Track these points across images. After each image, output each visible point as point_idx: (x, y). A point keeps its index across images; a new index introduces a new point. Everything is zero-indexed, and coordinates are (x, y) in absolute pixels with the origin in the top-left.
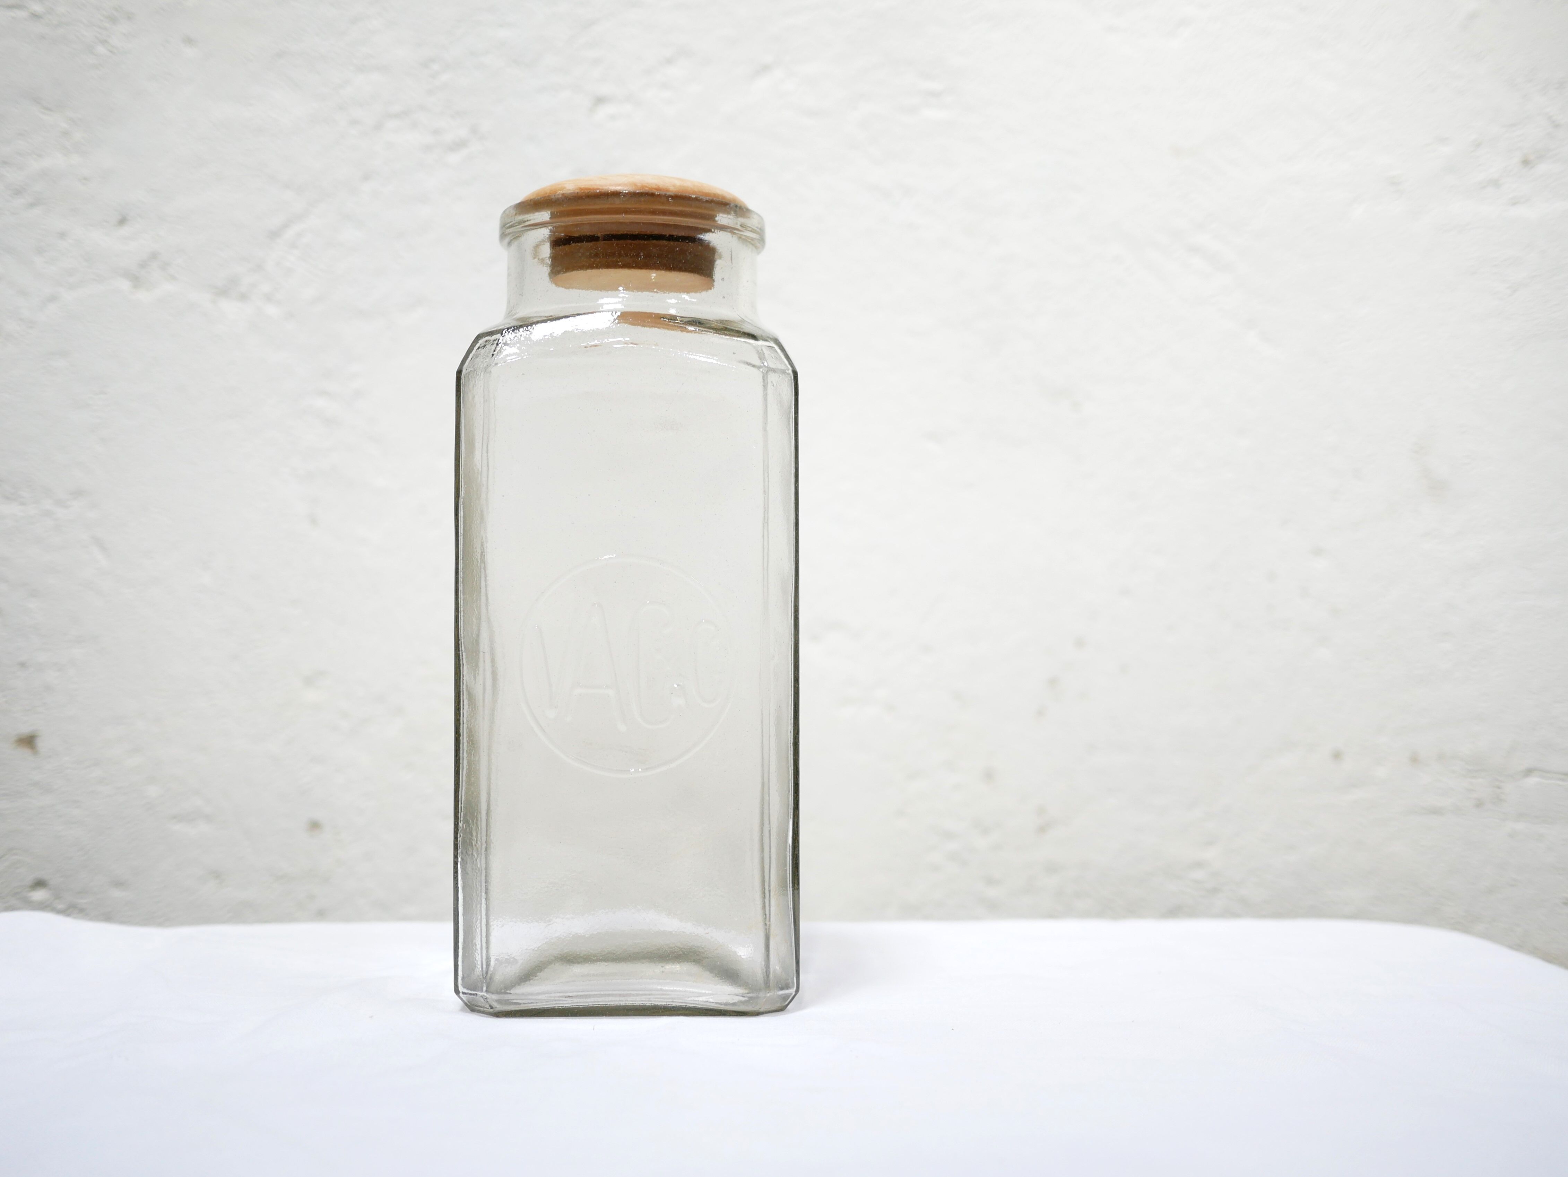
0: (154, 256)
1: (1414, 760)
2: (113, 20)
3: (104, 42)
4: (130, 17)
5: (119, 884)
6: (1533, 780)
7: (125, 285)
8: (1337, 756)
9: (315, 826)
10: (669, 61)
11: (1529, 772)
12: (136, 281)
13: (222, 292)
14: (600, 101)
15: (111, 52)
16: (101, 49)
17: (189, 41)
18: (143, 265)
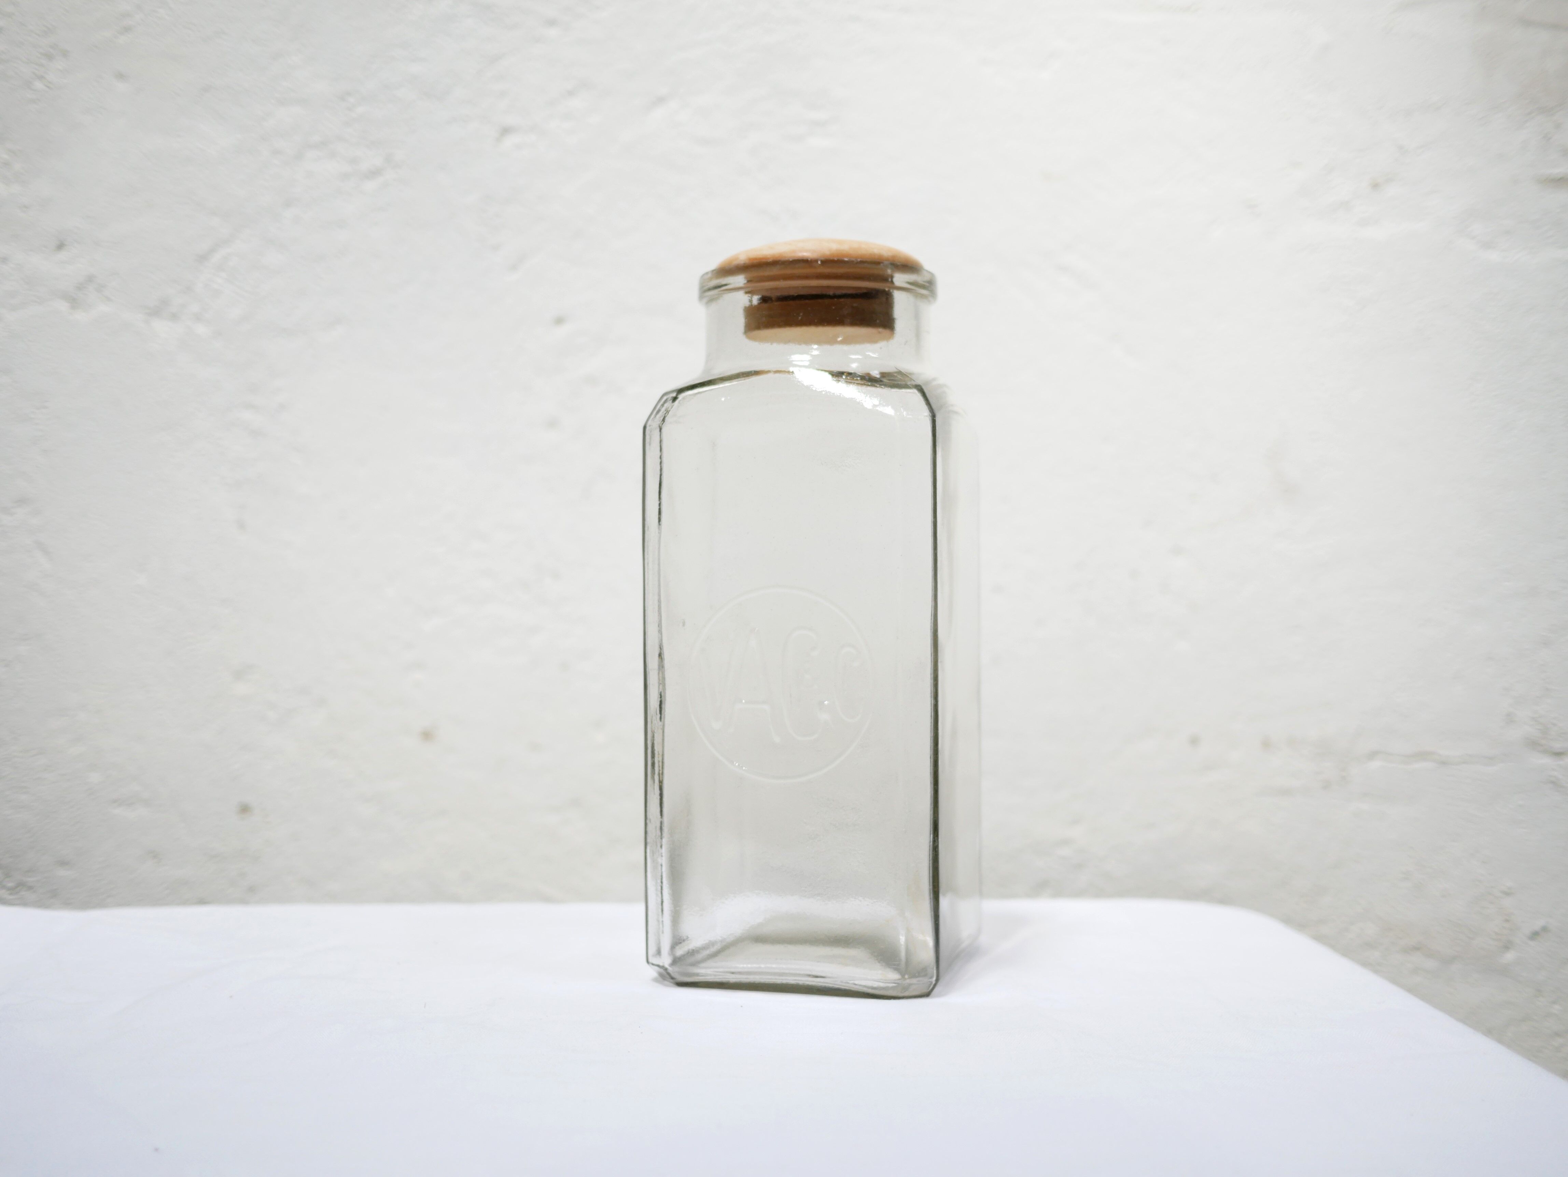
0: (90, 279)
1: (1267, 744)
2: (50, 57)
3: (41, 78)
4: (65, 54)
5: (63, 863)
6: (1376, 764)
7: (63, 306)
8: (1194, 741)
9: (245, 809)
10: (571, 93)
11: (1373, 755)
12: (74, 302)
13: (155, 312)
14: (506, 131)
15: (48, 87)
16: (38, 85)
17: (120, 76)
18: (80, 287)
